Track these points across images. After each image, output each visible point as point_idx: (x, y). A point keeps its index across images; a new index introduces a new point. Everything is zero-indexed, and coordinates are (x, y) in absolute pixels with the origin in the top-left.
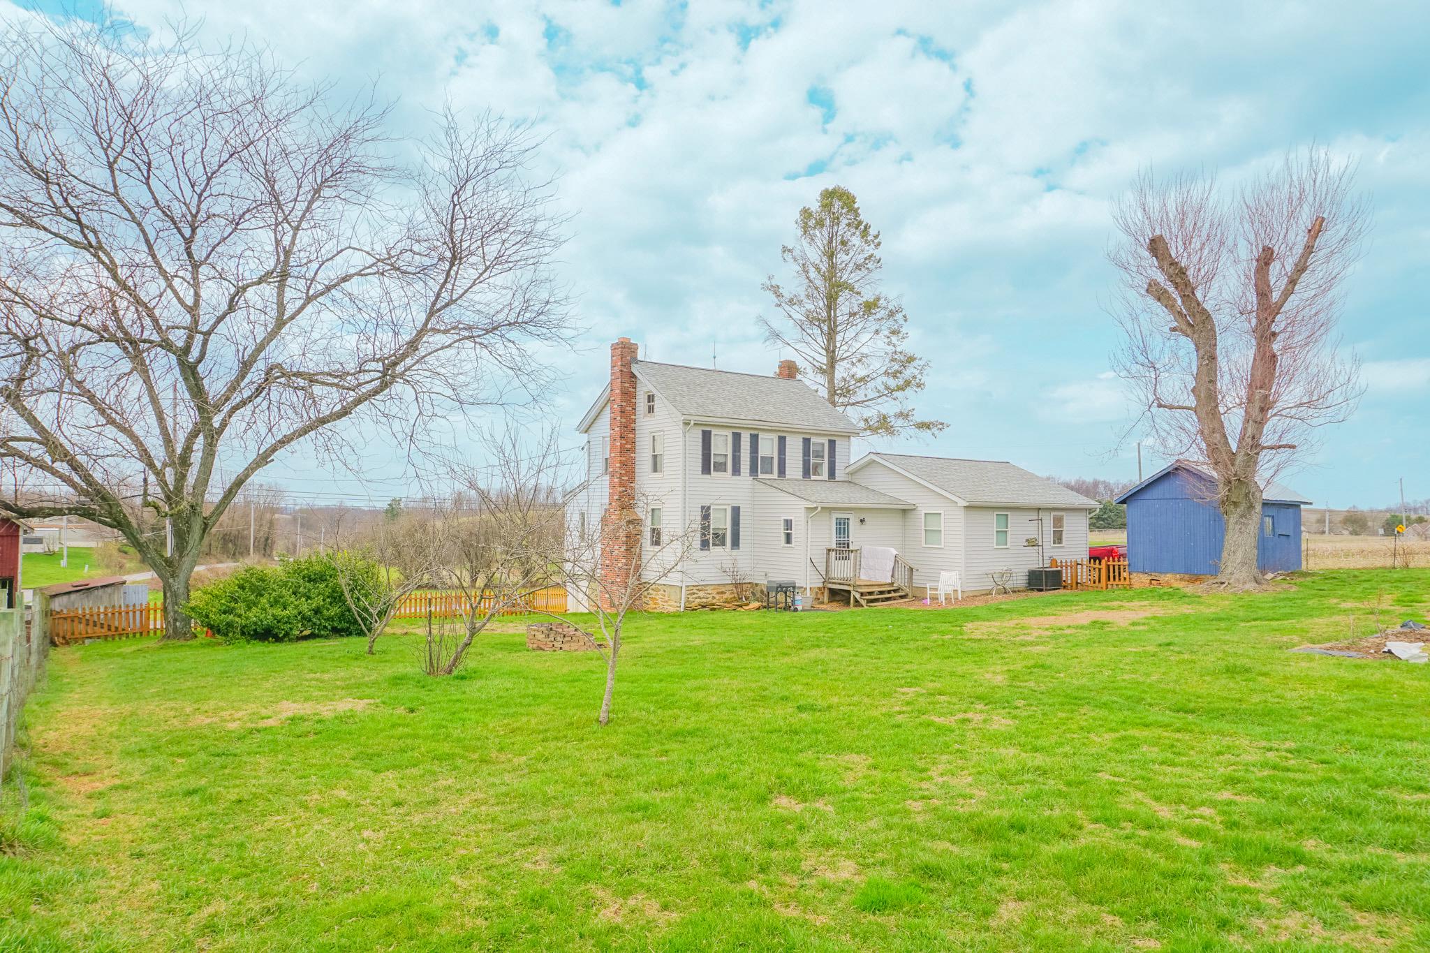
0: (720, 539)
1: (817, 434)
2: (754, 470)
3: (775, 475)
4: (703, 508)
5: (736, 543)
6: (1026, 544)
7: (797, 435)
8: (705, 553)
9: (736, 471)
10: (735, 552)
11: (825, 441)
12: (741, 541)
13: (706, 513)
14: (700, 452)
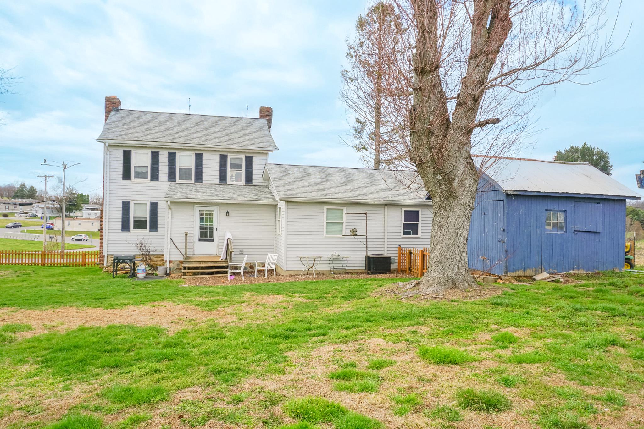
0: (140, 224)
1: (234, 152)
2: (171, 176)
3: (193, 181)
4: (123, 203)
5: (154, 227)
6: (350, 234)
7: (214, 153)
8: (126, 233)
9: (155, 176)
10: (153, 233)
11: (243, 157)
12: (159, 226)
13: (126, 206)
14: (122, 165)
